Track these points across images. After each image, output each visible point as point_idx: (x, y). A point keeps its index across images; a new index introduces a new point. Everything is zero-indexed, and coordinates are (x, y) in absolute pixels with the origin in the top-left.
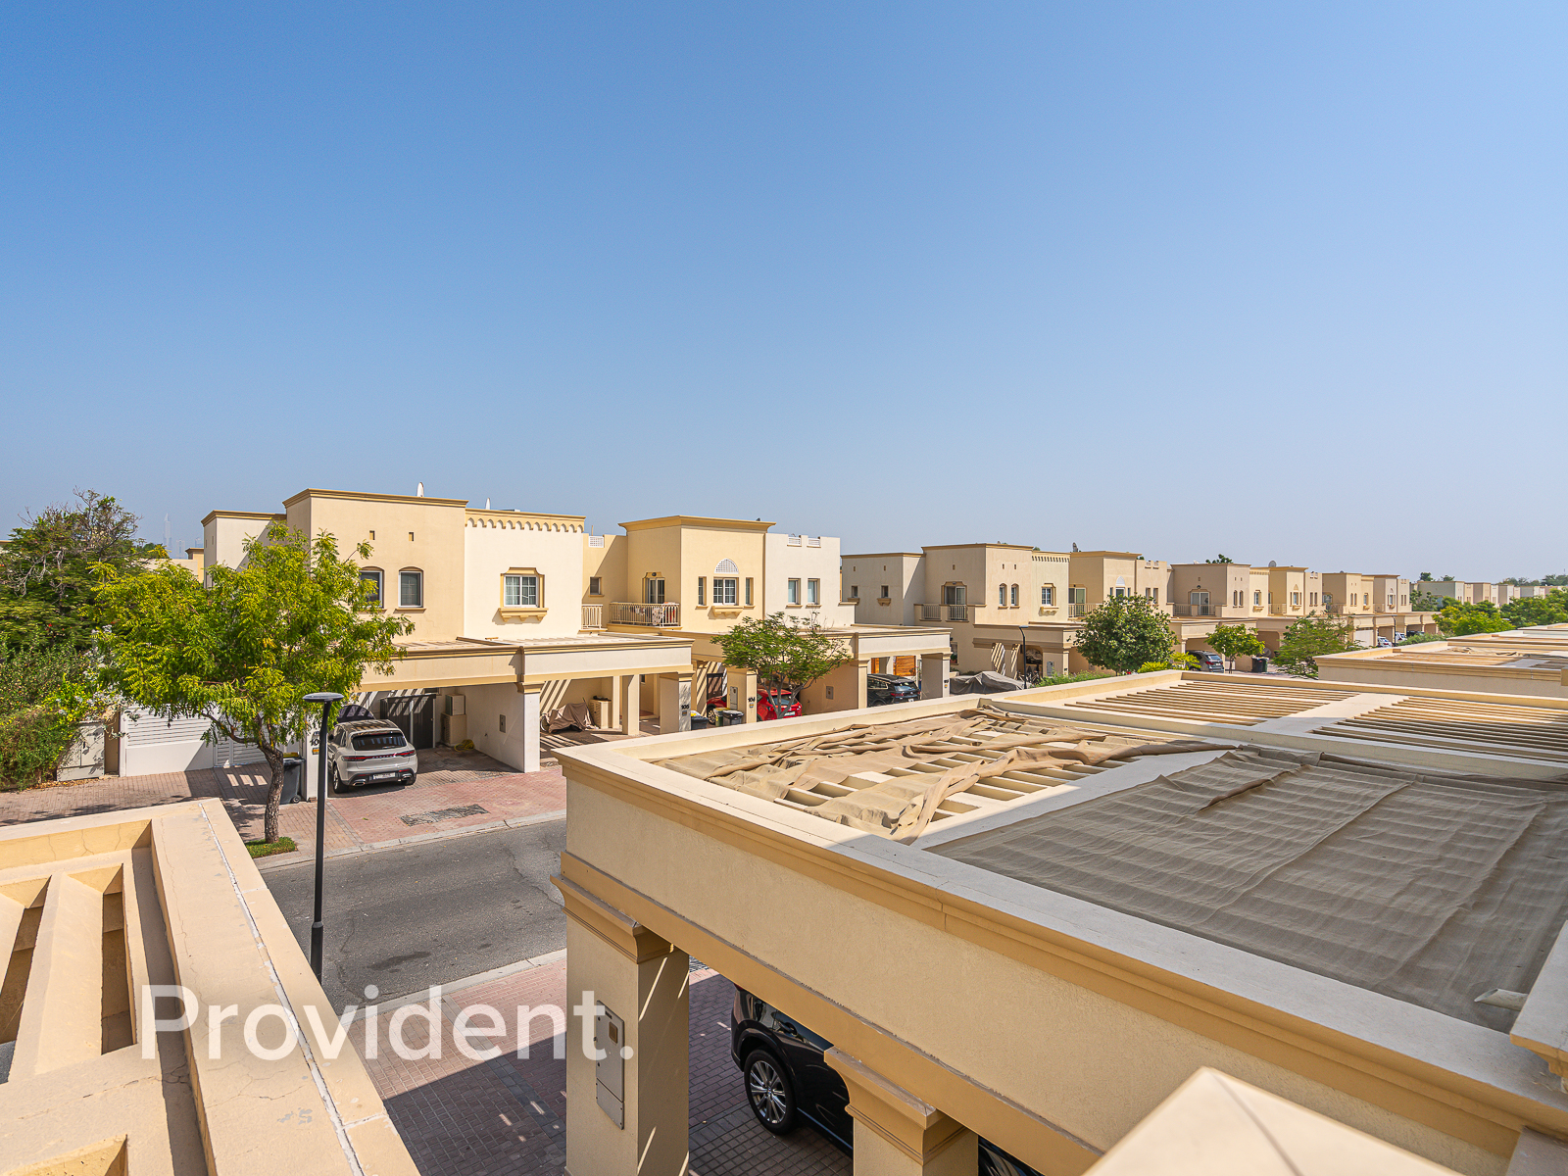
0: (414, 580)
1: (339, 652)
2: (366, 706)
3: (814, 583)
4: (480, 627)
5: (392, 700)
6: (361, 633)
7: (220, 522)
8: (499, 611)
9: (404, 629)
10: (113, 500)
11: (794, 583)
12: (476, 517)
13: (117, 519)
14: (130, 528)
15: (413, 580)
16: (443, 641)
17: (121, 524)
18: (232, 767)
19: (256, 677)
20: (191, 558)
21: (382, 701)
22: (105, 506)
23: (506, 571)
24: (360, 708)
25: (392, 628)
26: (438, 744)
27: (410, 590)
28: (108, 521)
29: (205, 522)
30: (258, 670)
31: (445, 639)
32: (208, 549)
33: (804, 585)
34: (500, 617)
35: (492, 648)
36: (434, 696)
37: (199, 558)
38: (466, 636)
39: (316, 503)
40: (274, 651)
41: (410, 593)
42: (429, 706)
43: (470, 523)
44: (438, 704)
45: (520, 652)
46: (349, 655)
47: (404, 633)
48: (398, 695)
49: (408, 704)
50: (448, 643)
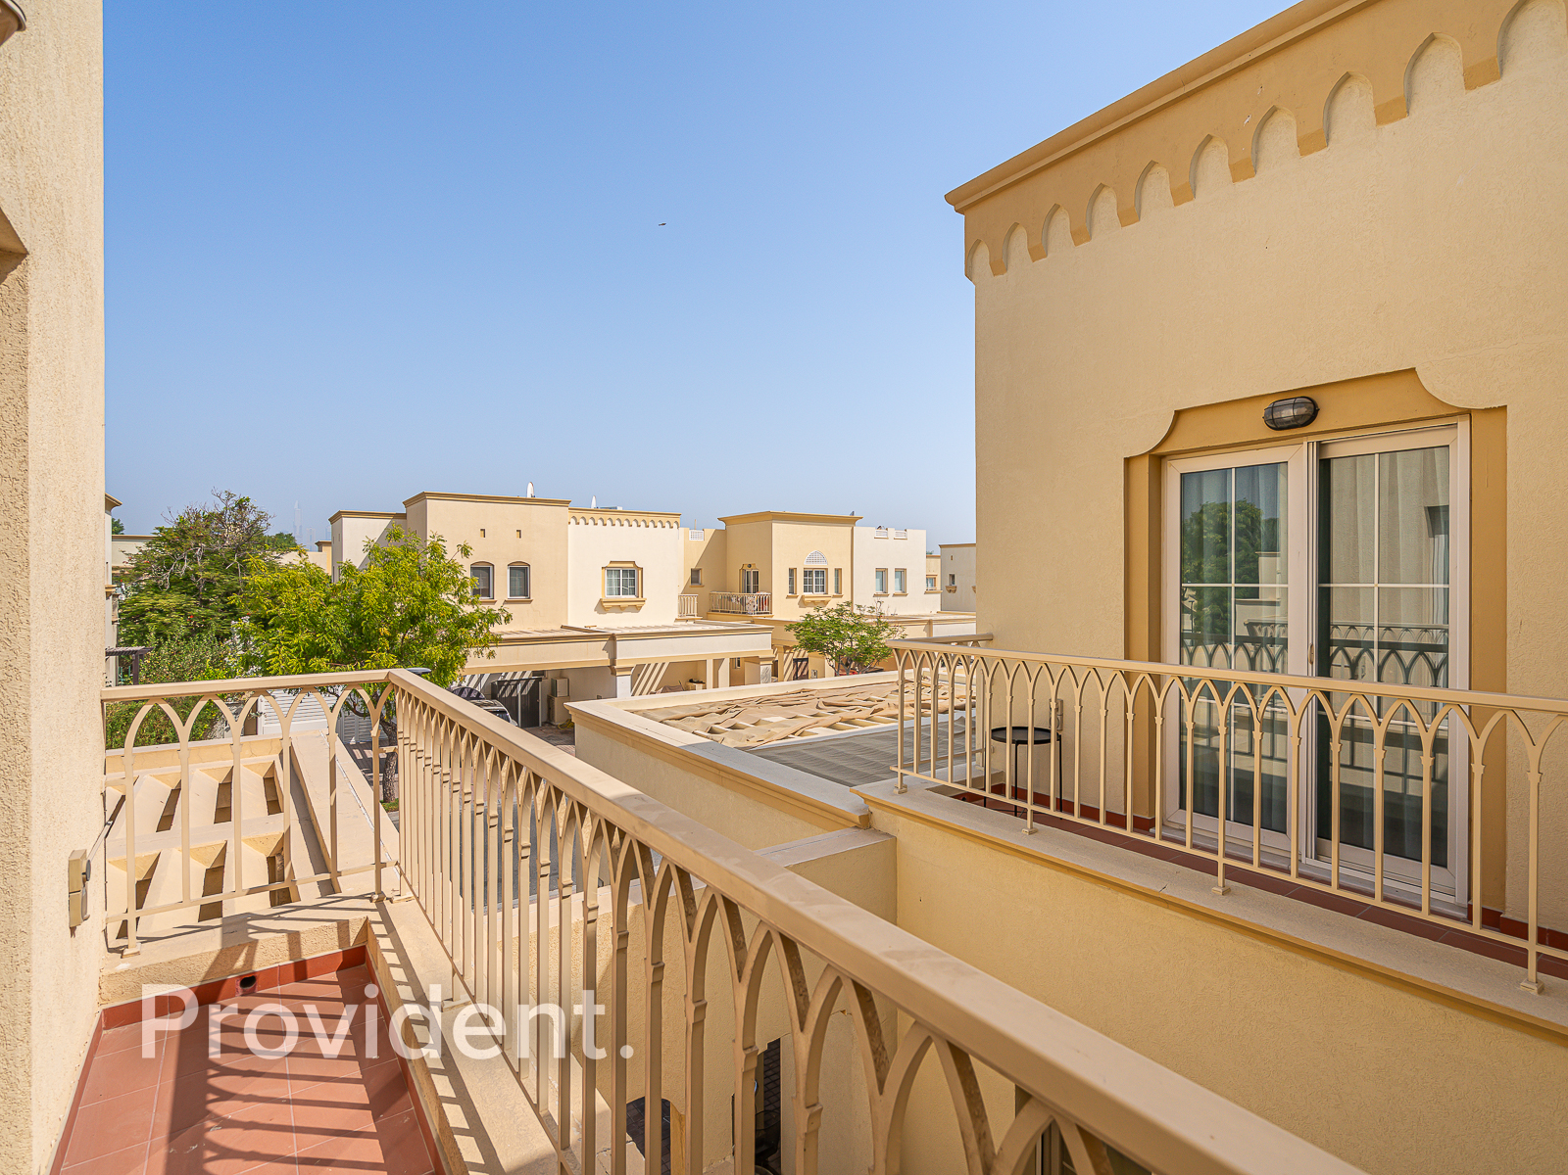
0: (522, 573)
1: (446, 639)
2: (478, 689)
3: (901, 573)
4: (582, 615)
5: (501, 683)
6: (465, 623)
7: (346, 521)
8: (601, 602)
9: (503, 619)
10: (248, 499)
11: (882, 573)
12: (578, 515)
13: (251, 517)
14: (264, 525)
15: (520, 574)
16: (549, 629)
17: (255, 522)
18: (357, 743)
19: (373, 660)
20: (320, 550)
21: (493, 684)
22: (241, 505)
23: (607, 564)
24: (472, 690)
25: (492, 618)
26: (544, 724)
27: (518, 583)
28: (243, 520)
29: (332, 520)
30: (375, 654)
31: (551, 627)
32: (335, 543)
33: (891, 575)
34: (602, 607)
35: (589, 635)
36: (540, 680)
37: (328, 550)
38: (570, 625)
39: (431, 504)
40: (389, 638)
41: (518, 585)
42: (535, 689)
43: (573, 521)
44: (544, 687)
45: (613, 637)
46: (454, 642)
47: (503, 622)
48: (508, 678)
49: (516, 686)
50: (552, 631)
